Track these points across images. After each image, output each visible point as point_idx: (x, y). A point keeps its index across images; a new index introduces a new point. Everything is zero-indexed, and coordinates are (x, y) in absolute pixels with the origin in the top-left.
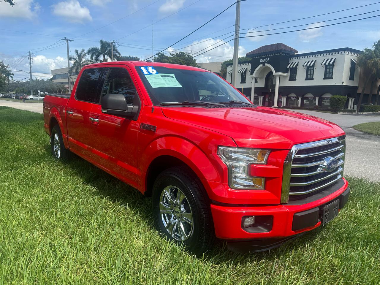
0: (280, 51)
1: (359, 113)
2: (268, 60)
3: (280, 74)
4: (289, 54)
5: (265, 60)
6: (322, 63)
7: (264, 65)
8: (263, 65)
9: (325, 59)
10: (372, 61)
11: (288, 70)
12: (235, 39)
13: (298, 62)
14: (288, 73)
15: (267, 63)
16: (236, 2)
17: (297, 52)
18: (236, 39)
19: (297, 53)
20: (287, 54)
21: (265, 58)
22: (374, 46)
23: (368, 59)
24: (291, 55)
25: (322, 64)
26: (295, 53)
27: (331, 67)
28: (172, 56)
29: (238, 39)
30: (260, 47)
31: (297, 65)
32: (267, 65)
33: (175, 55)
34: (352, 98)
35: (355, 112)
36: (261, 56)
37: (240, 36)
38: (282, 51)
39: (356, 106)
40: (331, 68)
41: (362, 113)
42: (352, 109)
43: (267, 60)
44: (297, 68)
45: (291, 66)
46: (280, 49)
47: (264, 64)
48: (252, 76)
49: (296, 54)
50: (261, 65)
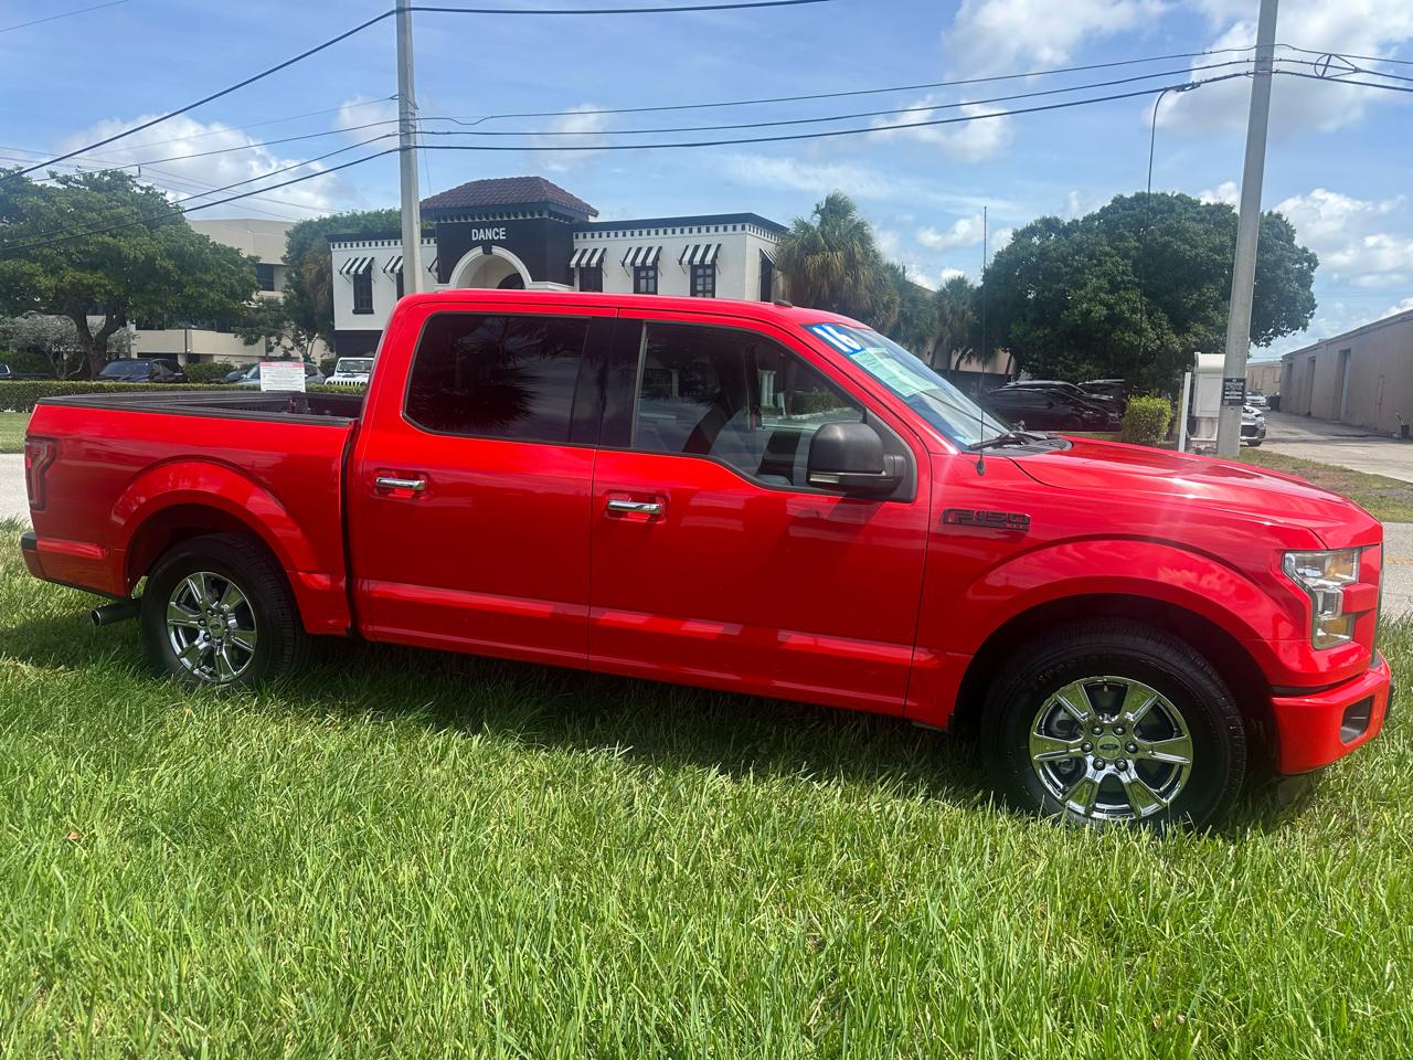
0: (542, 206)
1: (793, 417)
2: (501, 233)
3: (550, 287)
4: (571, 219)
5: (489, 234)
6: (682, 257)
7: (487, 251)
8: (485, 253)
9: (687, 247)
10: (819, 258)
11: (573, 276)
12: (400, 150)
13: (605, 250)
14: (573, 285)
15: (500, 243)
16: (395, 8)
17: (596, 214)
18: (404, 149)
19: (596, 216)
20: (566, 217)
21: (491, 226)
22: (816, 213)
23: (807, 254)
24: (576, 221)
25: (680, 263)
26: (590, 217)
27: (709, 272)
28: (61, 187)
29: (413, 150)
30: (463, 184)
31: (601, 260)
32: (497, 251)
33: (77, 182)
34: (769, 372)
35: (782, 414)
36: (473, 219)
37: (419, 140)
38: (552, 208)
39: (781, 396)
40: (709, 276)
41: (799, 417)
42: (771, 404)
43: (497, 234)
44: (602, 269)
45: (584, 261)
46: (543, 198)
47: (487, 246)
48: (446, 288)
49: (592, 219)
50: (478, 251)
